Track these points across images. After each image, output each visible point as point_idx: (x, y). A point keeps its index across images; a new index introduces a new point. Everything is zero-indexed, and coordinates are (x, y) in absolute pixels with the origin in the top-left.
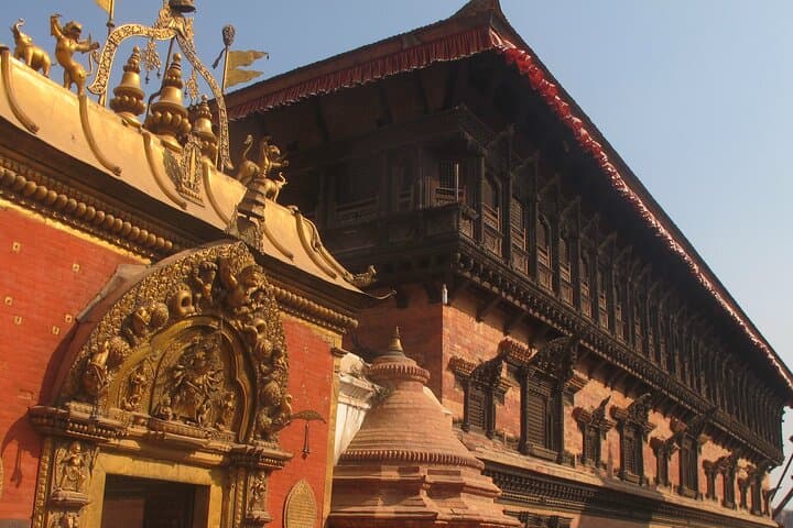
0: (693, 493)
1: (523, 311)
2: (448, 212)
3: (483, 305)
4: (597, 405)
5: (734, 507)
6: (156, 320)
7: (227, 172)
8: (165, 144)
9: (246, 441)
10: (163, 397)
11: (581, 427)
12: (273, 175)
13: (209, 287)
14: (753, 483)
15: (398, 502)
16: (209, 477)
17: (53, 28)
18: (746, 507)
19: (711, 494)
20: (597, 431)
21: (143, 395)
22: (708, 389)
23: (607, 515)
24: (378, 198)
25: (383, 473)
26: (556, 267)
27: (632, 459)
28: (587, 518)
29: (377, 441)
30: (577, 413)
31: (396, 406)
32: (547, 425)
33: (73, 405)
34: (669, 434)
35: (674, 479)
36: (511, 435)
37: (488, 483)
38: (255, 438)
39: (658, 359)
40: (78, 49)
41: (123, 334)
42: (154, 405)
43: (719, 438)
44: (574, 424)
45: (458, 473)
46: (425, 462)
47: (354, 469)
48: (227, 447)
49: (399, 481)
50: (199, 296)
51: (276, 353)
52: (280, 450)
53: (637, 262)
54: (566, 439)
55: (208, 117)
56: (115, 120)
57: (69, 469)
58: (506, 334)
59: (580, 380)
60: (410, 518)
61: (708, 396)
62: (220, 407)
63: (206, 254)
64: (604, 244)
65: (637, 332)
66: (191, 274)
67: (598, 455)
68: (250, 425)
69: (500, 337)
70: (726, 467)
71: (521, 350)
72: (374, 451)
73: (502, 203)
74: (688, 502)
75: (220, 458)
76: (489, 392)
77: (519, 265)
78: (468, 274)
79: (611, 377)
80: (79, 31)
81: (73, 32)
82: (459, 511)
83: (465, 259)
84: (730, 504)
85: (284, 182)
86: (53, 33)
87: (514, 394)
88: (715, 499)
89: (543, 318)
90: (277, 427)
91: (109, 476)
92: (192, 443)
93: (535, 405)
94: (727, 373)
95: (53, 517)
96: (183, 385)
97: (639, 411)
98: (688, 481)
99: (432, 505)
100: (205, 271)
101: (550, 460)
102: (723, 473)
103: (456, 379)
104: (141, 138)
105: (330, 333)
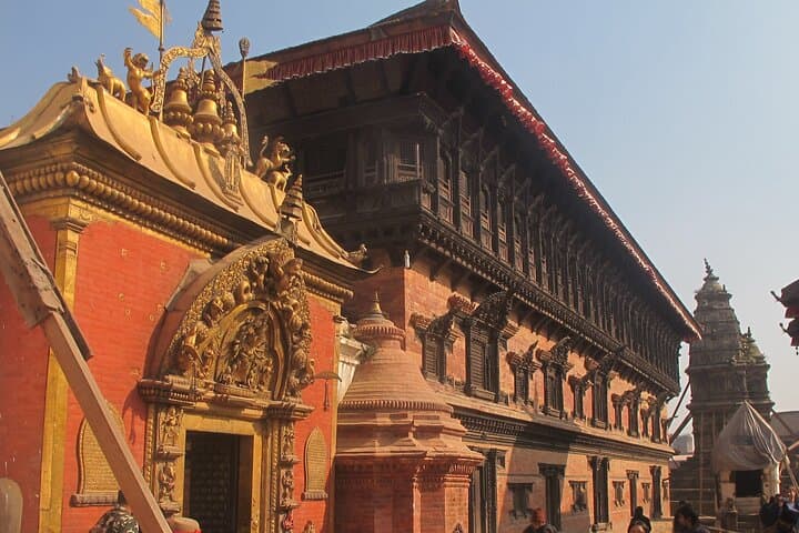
0: (604, 425)
1: (469, 270)
2: (411, 187)
3: (436, 266)
4: (526, 350)
5: (638, 436)
6: (227, 307)
7: (249, 169)
8: (207, 151)
9: (279, 398)
10: (223, 366)
11: (513, 369)
12: (282, 170)
13: (262, 277)
14: (653, 413)
15: (391, 443)
16: (252, 428)
17: (126, 60)
18: (647, 436)
19: (618, 425)
20: (526, 372)
21: (211, 366)
22: (617, 331)
23: (534, 447)
24: (345, 171)
25: (378, 420)
26: (494, 228)
27: (554, 396)
28: (518, 450)
29: (368, 392)
30: (510, 357)
31: (381, 362)
32: (485, 370)
33: (171, 377)
34: (584, 373)
35: (588, 412)
36: (459, 380)
37: (457, 424)
38: (286, 395)
39: (576, 306)
40: (145, 76)
41: (204, 319)
42: (218, 373)
43: (626, 373)
44: (508, 367)
45: (438, 418)
46: (410, 409)
47: (351, 417)
48: (266, 403)
49: (392, 426)
50: (255, 284)
51: (305, 326)
52: (304, 403)
53: (560, 219)
54: (501, 380)
55: (234, 123)
56: (171, 134)
57: (168, 429)
58: (453, 291)
59: (512, 328)
60: (403, 456)
61: (617, 337)
62: (261, 371)
63: (258, 250)
64: (533, 206)
65: (560, 282)
66: (250, 267)
67: (527, 394)
68: (282, 385)
69: (448, 293)
70: (632, 399)
71: (466, 304)
72: (368, 401)
73: (452, 175)
74: (600, 433)
75: (261, 413)
76: (440, 342)
77: (466, 230)
78: (426, 241)
79: (537, 322)
80: (146, 61)
81: (141, 63)
82: (441, 449)
83: (425, 229)
84: (634, 433)
85: (290, 174)
86: (127, 64)
87: (460, 343)
88: (621, 429)
89: (484, 275)
90: (303, 385)
91: (187, 431)
92: (243, 402)
93: (476, 351)
94: (633, 314)
95: (159, 466)
96: (240, 356)
97: (560, 352)
98: (600, 413)
99: (419, 445)
100: (260, 265)
101: (490, 400)
102: (628, 405)
103: (416, 333)
104: (192, 148)
105: (333, 303)
